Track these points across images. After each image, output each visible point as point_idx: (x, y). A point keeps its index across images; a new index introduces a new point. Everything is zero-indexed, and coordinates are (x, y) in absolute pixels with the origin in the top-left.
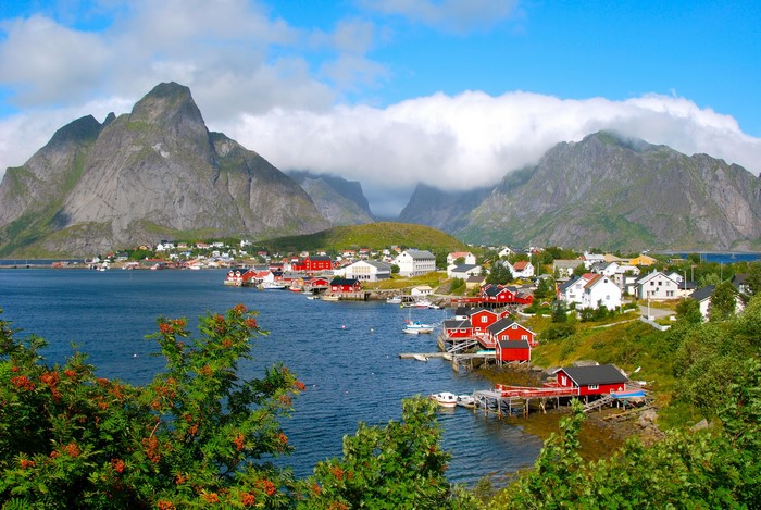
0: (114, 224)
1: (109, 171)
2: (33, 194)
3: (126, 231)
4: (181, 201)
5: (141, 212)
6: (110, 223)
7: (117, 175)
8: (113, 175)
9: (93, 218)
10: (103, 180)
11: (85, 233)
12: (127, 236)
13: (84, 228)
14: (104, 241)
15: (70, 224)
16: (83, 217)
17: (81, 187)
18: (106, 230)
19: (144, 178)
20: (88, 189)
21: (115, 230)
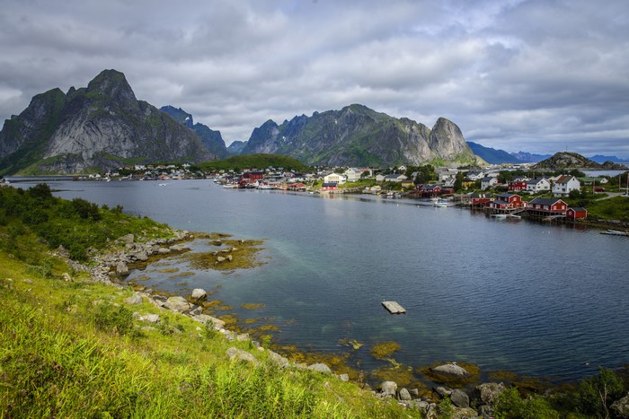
0: (84, 154)
1: (77, 123)
2: (25, 136)
3: (92, 159)
4: (124, 141)
5: (100, 148)
6: (81, 153)
7: (83, 125)
8: (80, 125)
9: (69, 151)
10: (73, 129)
11: (66, 160)
12: (93, 162)
13: (65, 157)
14: (78, 165)
15: (54, 154)
16: (62, 150)
17: (59, 131)
18: (79, 158)
19: (100, 127)
20: (63, 133)
21: (85, 158)
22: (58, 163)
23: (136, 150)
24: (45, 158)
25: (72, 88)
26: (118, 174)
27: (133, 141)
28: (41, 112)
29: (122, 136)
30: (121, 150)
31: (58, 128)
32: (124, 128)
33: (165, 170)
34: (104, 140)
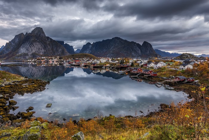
2: (12, 48)
3: (31, 55)
4: (41, 49)
5: (34, 51)
6: (28, 53)
7: (29, 44)
8: (28, 44)
9: (25, 52)
10: (26, 45)
11: (23, 55)
14: (27, 57)
15: (20, 53)
16: (22, 52)
17: (22, 46)
18: (27, 55)
19: (34, 45)
20: (23, 47)
21: (29, 55)
22: (21, 56)
23: (45, 52)
24: (17, 55)
25: (27, 33)
26: (36, 60)
27: (44, 49)
28: (17, 40)
29: (41, 48)
30: (40, 52)
31: (21, 45)
32: (41, 45)
33: (51, 59)
34: (35, 49)
